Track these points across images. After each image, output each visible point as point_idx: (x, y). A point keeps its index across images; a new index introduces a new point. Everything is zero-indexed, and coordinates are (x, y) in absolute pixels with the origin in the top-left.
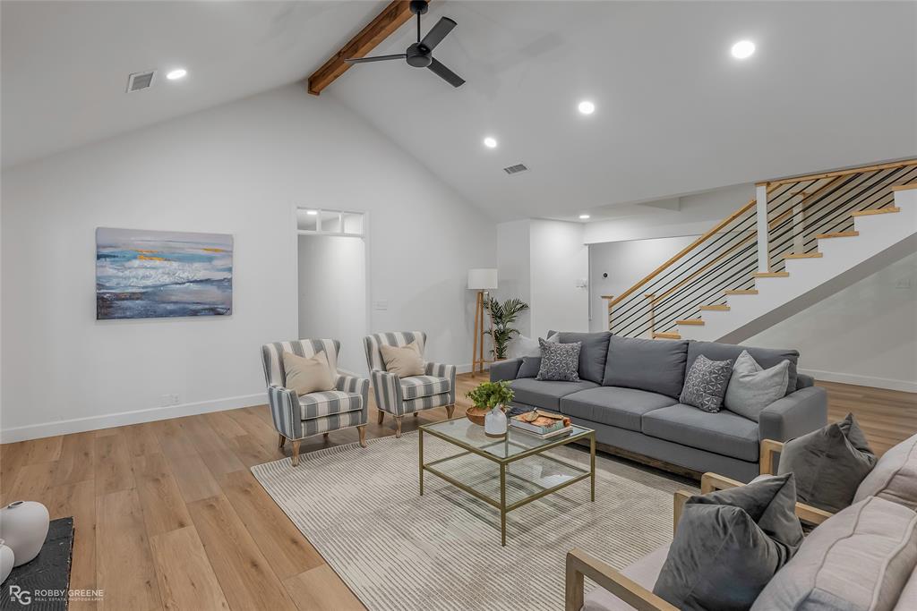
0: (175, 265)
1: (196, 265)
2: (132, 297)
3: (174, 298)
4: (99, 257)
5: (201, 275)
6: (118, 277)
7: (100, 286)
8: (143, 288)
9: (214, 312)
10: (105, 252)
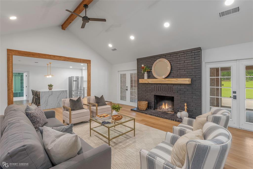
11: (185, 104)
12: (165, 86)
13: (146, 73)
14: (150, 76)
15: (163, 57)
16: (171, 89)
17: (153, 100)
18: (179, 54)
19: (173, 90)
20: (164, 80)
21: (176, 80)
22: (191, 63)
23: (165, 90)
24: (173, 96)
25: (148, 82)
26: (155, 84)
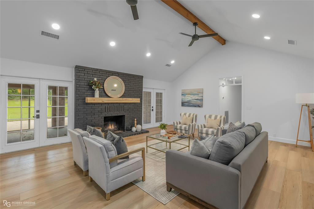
0: (192, 96)
1: (196, 96)
2: (186, 102)
3: (192, 103)
4: (182, 95)
5: (197, 98)
6: (184, 99)
7: (182, 100)
9: (199, 106)
10: (183, 94)
11: (136, 119)
12: (117, 105)
13: (97, 89)
14: (104, 94)
15: (116, 75)
16: (123, 108)
20: (121, 99)
24: (124, 114)
25: (103, 102)
26: (106, 103)
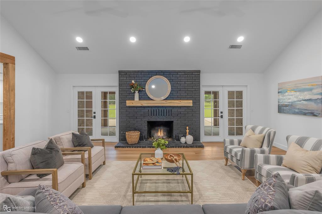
0: (298, 93)
1: (306, 93)
2: (286, 106)
3: (298, 107)
4: (278, 93)
5: (307, 97)
6: (282, 99)
7: (279, 102)
8: (289, 102)
9: (313, 114)
10: (280, 91)
11: (187, 128)
13: (137, 92)
14: (144, 96)
15: (161, 74)
16: (170, 112)
17: (145, 127)
18: (180, 74)
19: (172, 113)
20: (164, 102)
21: (179, 102)
22: (192, 85)
23: (163, 114)
24: (172, 120)
25: (142, 105)
26: (148, 107)
